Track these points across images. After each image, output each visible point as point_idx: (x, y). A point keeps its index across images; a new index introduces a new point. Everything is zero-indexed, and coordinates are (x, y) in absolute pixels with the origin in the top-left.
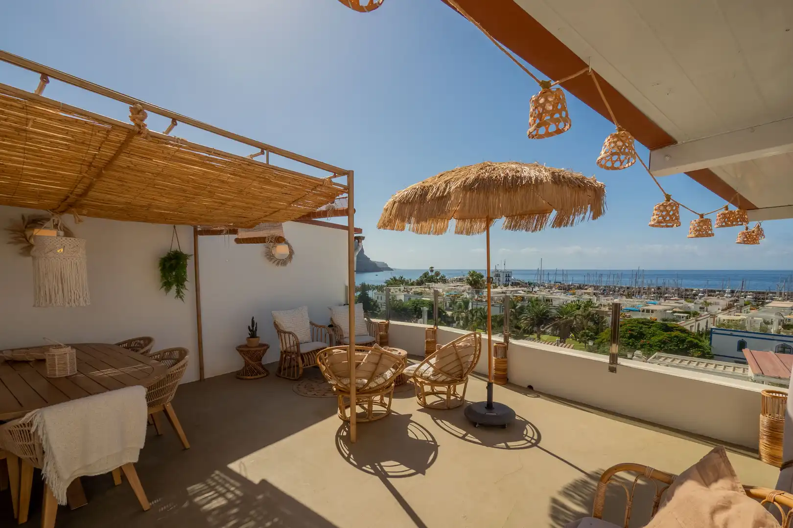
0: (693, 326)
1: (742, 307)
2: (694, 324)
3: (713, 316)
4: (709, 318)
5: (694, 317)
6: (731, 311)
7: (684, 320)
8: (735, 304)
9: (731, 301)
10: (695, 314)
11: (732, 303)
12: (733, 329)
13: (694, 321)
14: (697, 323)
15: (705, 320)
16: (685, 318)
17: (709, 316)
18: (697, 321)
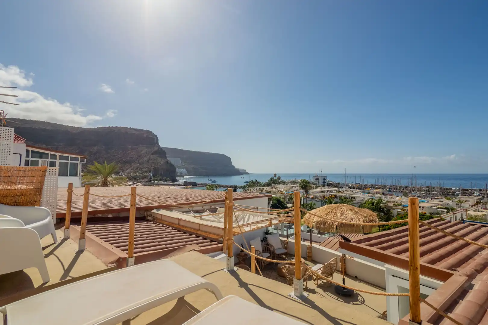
0: (452, 217)
1: (486, 203)
2: (452, 216)
3: (466, 210)
4: (463, 212)
5: (452, 211)
6: (478, 206)
7: (445, 214)
8: (481, 201)
9: (478, 199)
10: (452, 209)
11: (479, 200)
12: (478, 221)
13: (452, 214)
14: (455, 215)
15: (461, 213)
16: (445, 213)
17: (463, 210)
18: (454, 214)
